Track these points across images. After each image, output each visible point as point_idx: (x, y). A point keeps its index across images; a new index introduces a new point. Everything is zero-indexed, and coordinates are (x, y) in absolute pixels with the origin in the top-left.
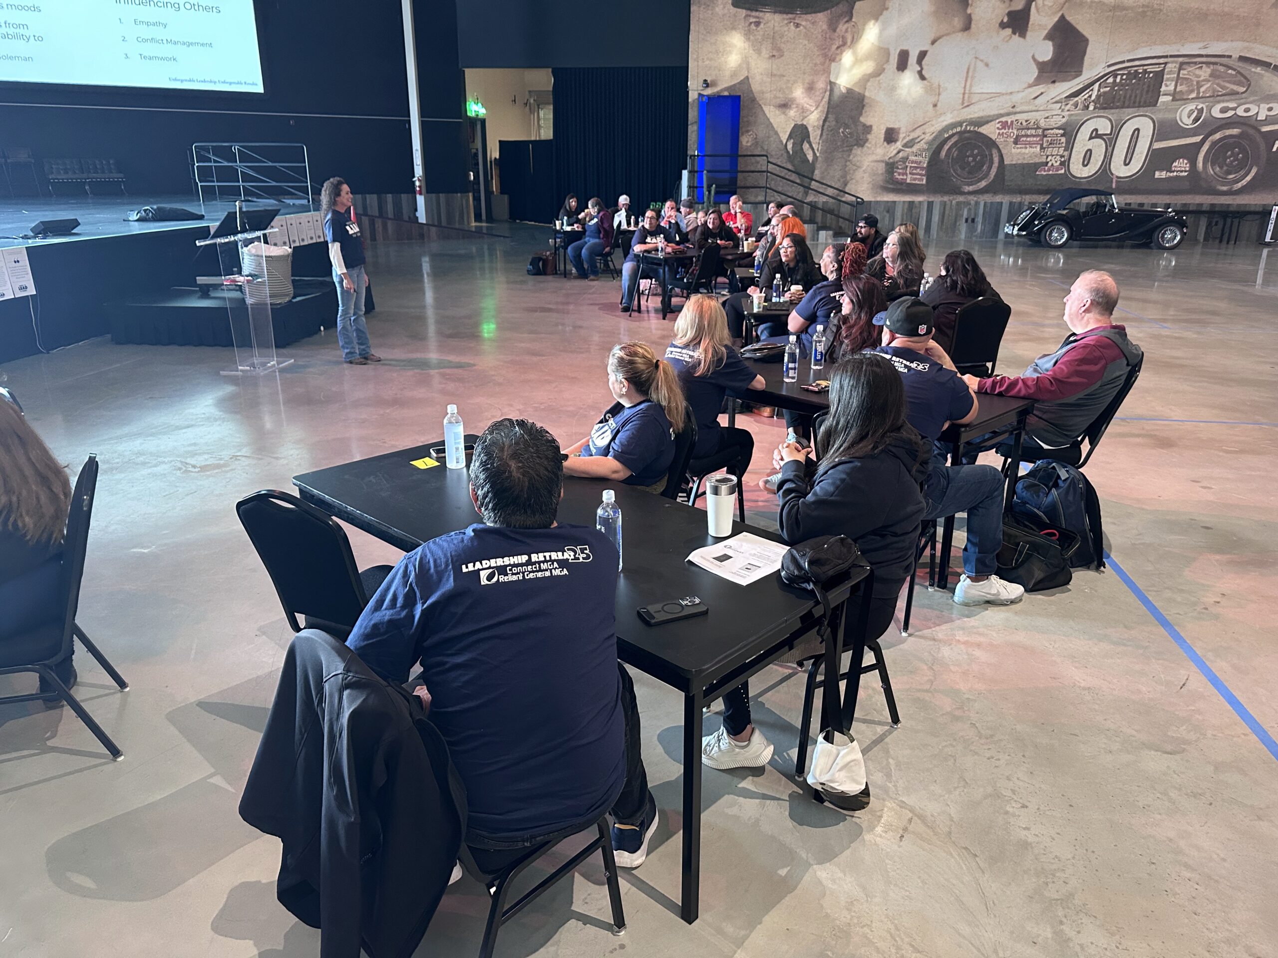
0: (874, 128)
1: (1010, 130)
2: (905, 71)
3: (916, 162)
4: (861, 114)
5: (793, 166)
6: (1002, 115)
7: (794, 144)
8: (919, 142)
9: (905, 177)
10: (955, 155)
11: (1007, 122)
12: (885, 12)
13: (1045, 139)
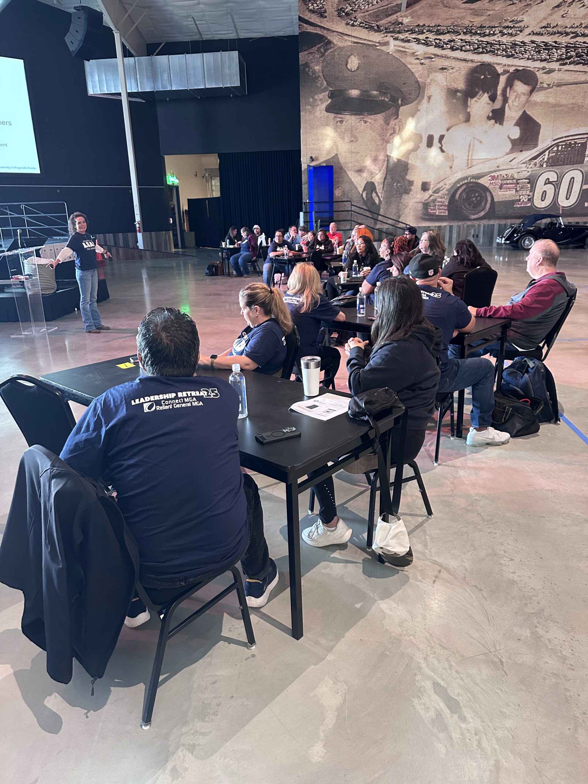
0: (415, 182)
1: (497, 181)
2: (432, 148)
3: (441, 202)
4: (406, 174)
5: (367, 207)
6: (492, 172)
7: (367, 194)
8: (442, 190)
9: (435, 211)
10: (465, 197)
11: (494, 176)
12: (418, 112)
13: (518, 185)
